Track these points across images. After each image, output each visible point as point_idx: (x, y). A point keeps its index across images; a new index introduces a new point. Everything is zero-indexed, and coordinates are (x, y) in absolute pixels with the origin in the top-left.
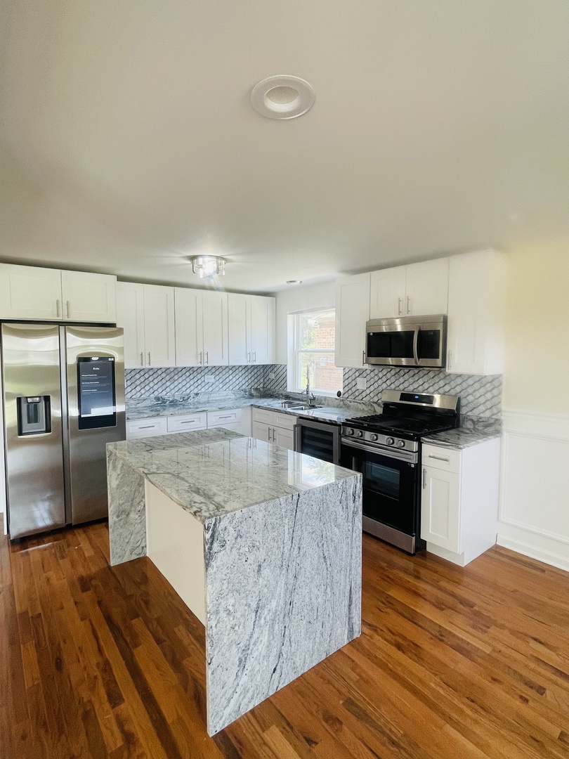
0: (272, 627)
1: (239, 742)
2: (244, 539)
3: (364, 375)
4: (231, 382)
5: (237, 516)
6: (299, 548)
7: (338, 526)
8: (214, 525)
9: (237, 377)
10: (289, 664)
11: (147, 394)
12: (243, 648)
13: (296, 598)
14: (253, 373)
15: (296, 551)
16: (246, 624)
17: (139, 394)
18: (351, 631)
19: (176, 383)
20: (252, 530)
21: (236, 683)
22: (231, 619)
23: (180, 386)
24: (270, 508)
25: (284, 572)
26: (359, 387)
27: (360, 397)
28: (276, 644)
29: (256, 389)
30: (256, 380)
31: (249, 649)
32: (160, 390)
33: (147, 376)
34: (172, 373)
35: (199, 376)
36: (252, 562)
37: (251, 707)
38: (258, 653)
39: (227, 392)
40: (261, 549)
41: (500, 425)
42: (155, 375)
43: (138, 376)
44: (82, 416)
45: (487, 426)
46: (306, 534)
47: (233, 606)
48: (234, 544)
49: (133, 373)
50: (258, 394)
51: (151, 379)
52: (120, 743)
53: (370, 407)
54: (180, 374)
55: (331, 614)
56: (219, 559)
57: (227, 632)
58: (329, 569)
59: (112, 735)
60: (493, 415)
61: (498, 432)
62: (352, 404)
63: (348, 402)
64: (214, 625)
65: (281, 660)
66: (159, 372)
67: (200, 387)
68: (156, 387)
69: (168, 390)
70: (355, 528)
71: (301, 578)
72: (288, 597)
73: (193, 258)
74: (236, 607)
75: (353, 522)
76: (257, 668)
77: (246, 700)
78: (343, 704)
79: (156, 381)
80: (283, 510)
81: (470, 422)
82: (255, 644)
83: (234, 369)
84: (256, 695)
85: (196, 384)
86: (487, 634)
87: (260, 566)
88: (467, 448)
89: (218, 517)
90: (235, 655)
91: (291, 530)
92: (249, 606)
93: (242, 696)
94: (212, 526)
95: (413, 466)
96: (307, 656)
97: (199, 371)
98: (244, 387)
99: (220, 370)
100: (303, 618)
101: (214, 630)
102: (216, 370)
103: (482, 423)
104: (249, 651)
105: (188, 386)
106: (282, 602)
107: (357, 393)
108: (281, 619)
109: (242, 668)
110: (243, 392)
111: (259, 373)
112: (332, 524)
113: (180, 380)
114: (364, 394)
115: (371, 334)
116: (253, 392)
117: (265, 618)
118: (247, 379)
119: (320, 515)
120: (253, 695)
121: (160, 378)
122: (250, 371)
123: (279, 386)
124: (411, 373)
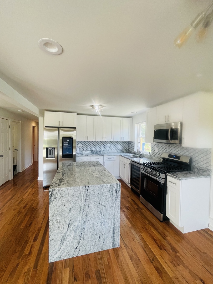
0: (76, 232)
1: (55, 268)
2: (64, 198)
3: (158, 146)
4: (116, 147)
5: (61, 190)
6: (89, 206)
7: (108, 201)
8: (52, 191)
9: (118, 145)
10: (83, 248)
11: (88, 149)
12: (63, 236)
13: (87, 224)
14: (124, 144)
15: (87, 207)
16: (65, 228)
17: (86, 149)
18: (114, 244)
19: (97, 146)
20: (67, 195)
21: (59, 248)
22: (58, 224)
23: (99, 147)
24: (75, 189)
25: (81, 213)
26: (156, 151)
27: (156, 155)
28: (77, 239)
29: (125, 150)
30: (125, 147)
31: (65, 237)
32: (92, 148)
33: (88, 143)
34: (96, 143)
35: (105, 144)
36: (67, 206)
37: (65, 258)
38: (69, 240)
39: (114, 150)
40: (71, 203)
41: (210, 172)
42: (91, 144)
43: (86, 144)
44: (63, 154)
45: (204, 172)
46: (92, 201)
47: (59, 220)
48: (60, 199)
49: (84, 143)
50: (126, 152)
51: (90, 144)
52: (27, 253)
53: (159, 159)
54: (99, 144)
55: (104, 234)
56: (54, 203)
57: (56, 229)
58: (103, 217)
59: (28, 250)
60: (207, 167)
61: (209, 175)
62: (153, 157)
63: (152, 157)
64: (51, 225)
65: (79, 245)
66: (92, 143)
67: (105, 148)
68: (91, 147)
69: (95, 148)
70: (116, 204)
71: (89, 218)
72: (83, 223)
73: (92, 106)
74: (61, 220)
75: (116, 201)
76: (69, 245)
77: (64, 255)
78: (95, 271)
79: (91, 145)
80: (81, 191)
81: (196, 169)
82: (68, 236)
83: (117, 143)
84: (68, 254)
85: (104, 147)
86: (176, 268)
87: (70, 209)
88: (184, 180)
89: (54, 189)
90: (59, 238)
91: (85, 199)
92: (66, 222)
93: (62, 253)
94: (51, 191)
95: (162, 184)
96: (91, 247)
97: (105, 143)
98: (121, 149)
99: (112, 143)
100: (90, 232)
101: (51, 226)
102: (111, 143)
103: (201, 170)
104: (66, 238)
105: (101, 147)
106: (80, 224)
107: (155, 153)
108: (80, 230)
109: (62, 243)
110: (120, 151)
111: (126, 144)
112: (105, 200)
113: (99, 145)
114: (157, 154)
115: (156, 130)
116: (124, 151)
117: (72, 228)
118: (122, 146)
119: (99, 196)
120: (67, 254)
121: (92, 144)
122: (123, 143)
123: (132, 149)
124: (174, 146)
